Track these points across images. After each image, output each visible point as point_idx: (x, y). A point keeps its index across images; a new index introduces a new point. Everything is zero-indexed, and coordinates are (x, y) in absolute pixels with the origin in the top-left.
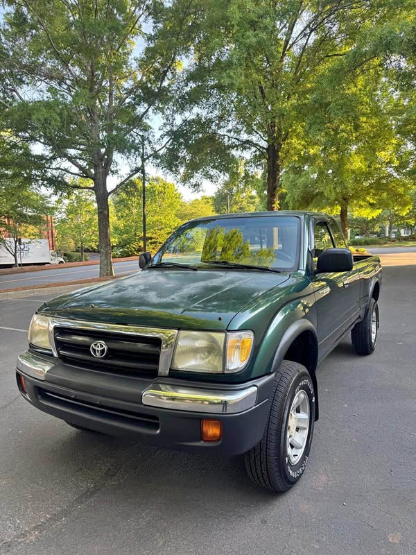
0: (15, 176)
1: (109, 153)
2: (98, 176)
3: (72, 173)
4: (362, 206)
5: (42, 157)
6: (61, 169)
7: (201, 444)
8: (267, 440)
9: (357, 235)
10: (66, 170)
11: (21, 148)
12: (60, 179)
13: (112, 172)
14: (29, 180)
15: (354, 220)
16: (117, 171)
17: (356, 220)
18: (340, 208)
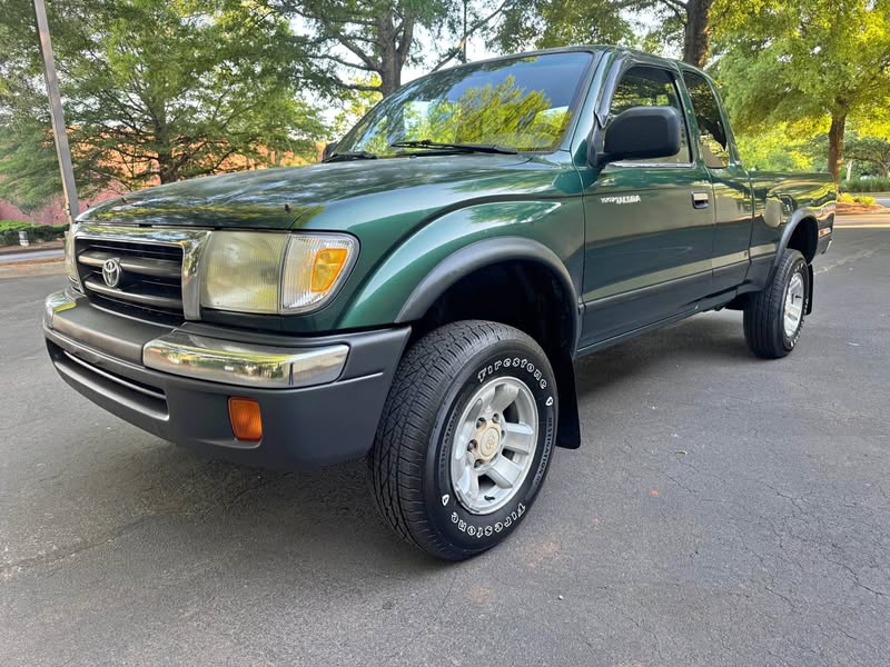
0: (266, 72)
1: (407, 26)
2: (387, 66)
3: (346, 64)
4: (876, 117)
5: (303, 40)
6: (331, 58)
7: (234, 444)
8: (398, 457)
9: (866, 174)
10: (337, 58)
11: (272, 27)
12: (328, 75)
13: (414, 60)
14: (285, 78)
15: (860, 144)
16: (421, 59)
17: (863, 143)
18: (830, 120)
